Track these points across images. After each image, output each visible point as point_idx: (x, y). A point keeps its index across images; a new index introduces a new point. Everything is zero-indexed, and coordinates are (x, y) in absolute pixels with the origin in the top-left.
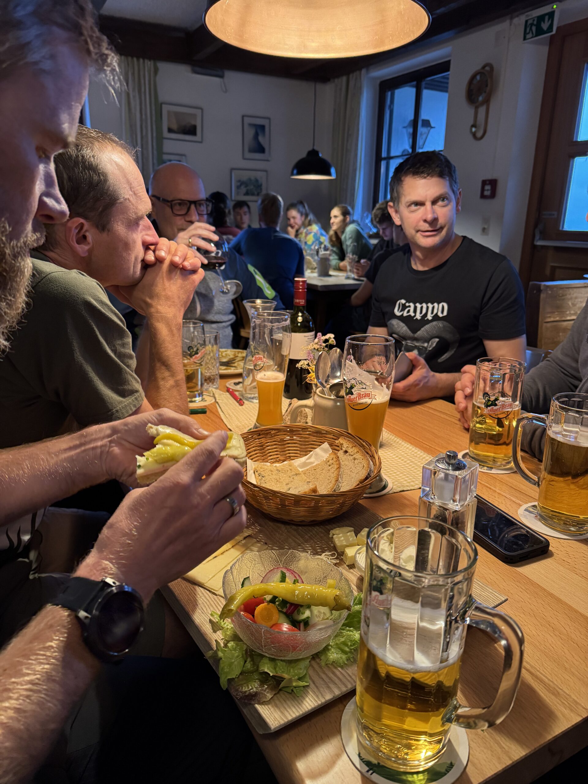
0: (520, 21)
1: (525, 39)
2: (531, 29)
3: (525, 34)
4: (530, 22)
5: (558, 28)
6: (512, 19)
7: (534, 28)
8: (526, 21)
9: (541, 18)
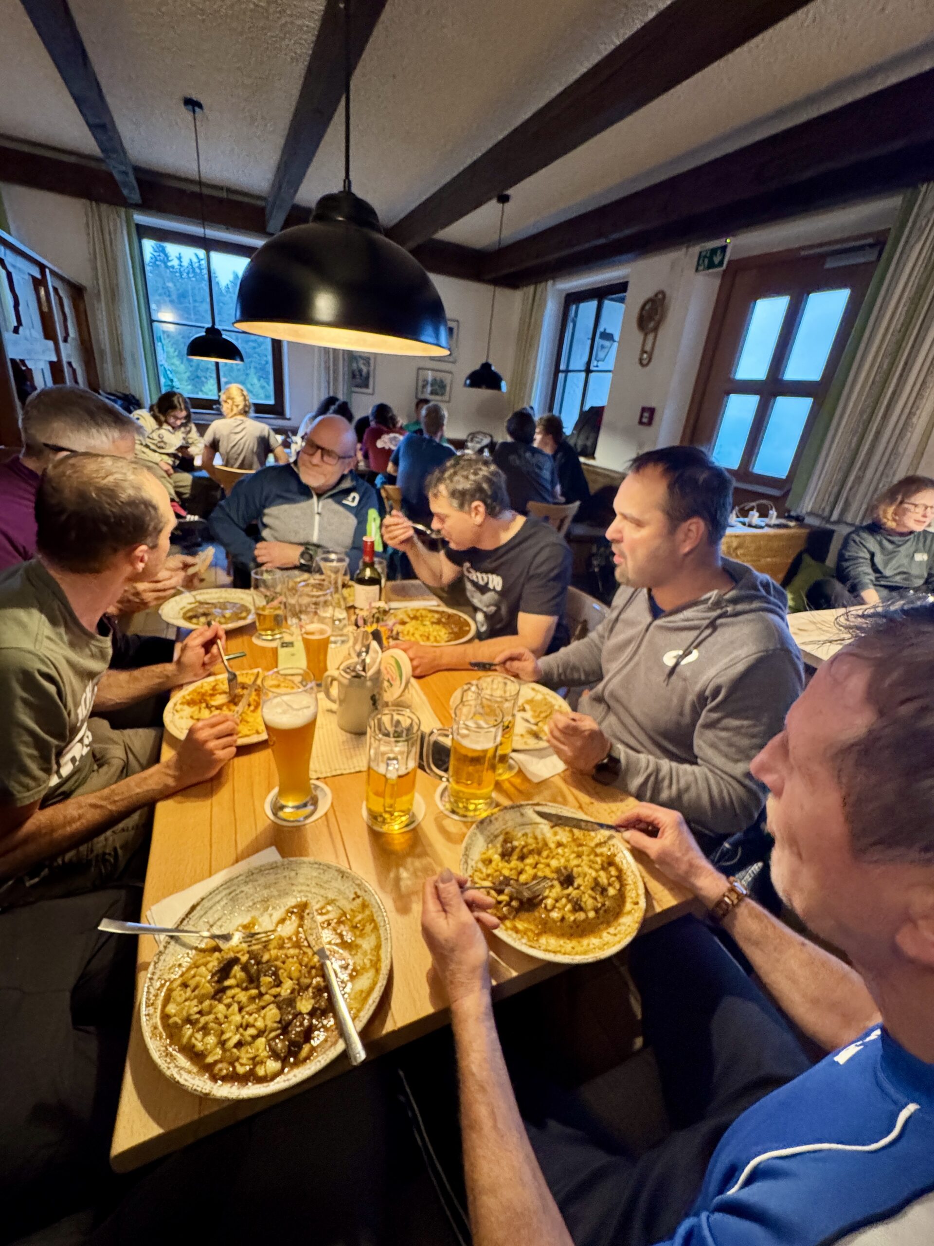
0: (696, 250)
1: (697, 270)
2: (704, 261)
3: (698, 265)
4: (704, 254)
5: (729, 262)
6: (688, 247)
7: (706, 261)
8: (700, 253)
9: (714, 251)
